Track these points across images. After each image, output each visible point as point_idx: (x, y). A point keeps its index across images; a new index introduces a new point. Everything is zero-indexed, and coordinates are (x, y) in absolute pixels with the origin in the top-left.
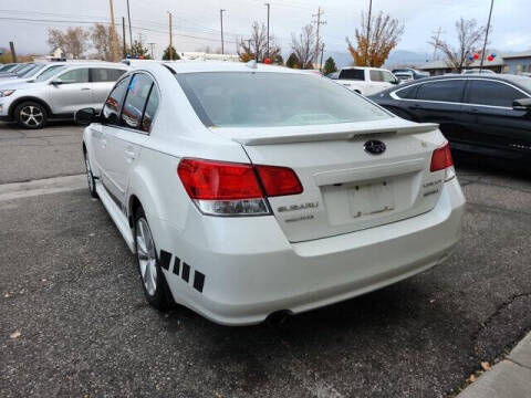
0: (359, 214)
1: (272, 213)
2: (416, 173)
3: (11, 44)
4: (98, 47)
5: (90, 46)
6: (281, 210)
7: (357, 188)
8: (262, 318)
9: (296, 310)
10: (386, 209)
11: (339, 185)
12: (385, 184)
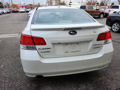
0: (67, 52)
1: (36, 50)
2: (90, 41)
3: (39, 3)
4: (56, 3)
5: (54, 3)
6: (39, 49)
7: (67, 44)
8: (35, 76)
9: (44, 76)
10: (78, 51)
11: (60, 43)
12: (78, 44)
